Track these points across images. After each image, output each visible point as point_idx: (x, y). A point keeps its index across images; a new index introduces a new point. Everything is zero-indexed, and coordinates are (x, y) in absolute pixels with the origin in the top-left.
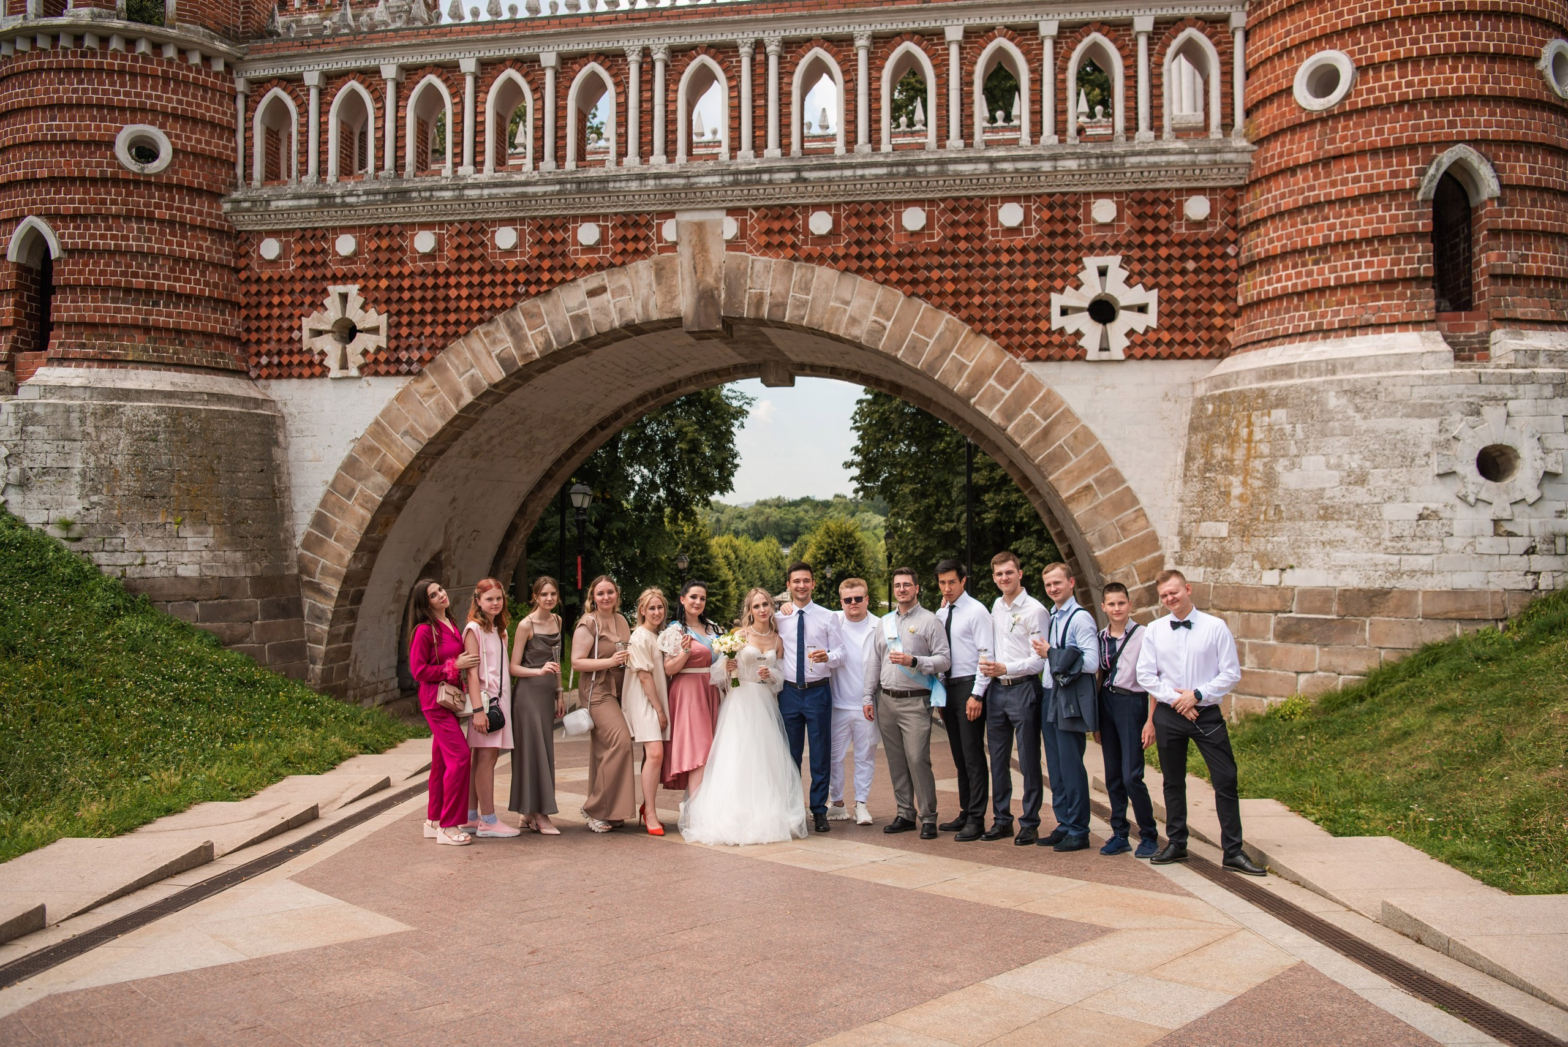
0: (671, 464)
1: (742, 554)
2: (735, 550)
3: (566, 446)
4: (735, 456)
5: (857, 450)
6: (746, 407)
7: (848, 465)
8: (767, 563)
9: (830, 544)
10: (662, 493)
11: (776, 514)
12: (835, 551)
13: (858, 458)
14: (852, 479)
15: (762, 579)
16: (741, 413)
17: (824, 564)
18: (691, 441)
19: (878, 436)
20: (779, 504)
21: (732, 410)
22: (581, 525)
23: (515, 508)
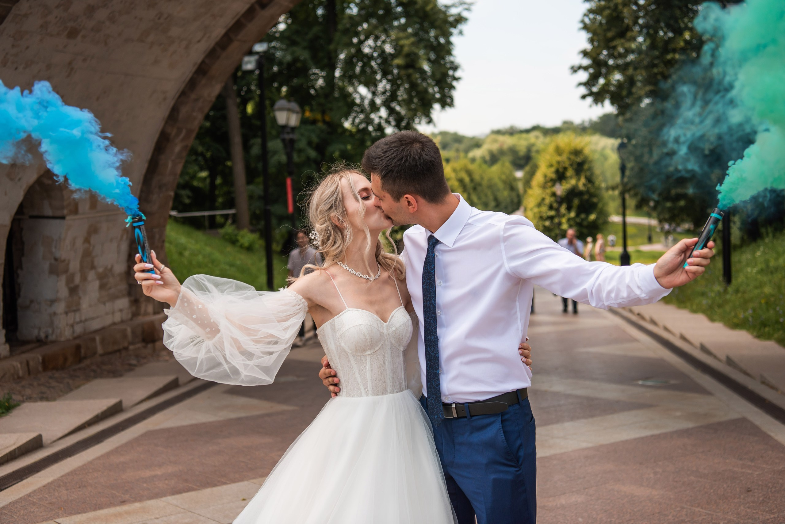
0: (393, 82)
1: (477, 177)
2: (469, 173)
3: (218, 32)
4: (455, 68)
5: (585, 53)
6: (465, 14)
7: (575, 70)
8: (501, 185)
9: (558, 163)
10: (383, 112)
11: (508, 141)
12: (565, 169)
13: (586, 62)
14: (580, 84)
15: (496, 199)
16: (460, 20)
17: (553, 182)
18: (408, 55)
19: (610, 34)
20: (512, 132)
21: (451, 19)
22: (290, 145)
23: (163, 112)
